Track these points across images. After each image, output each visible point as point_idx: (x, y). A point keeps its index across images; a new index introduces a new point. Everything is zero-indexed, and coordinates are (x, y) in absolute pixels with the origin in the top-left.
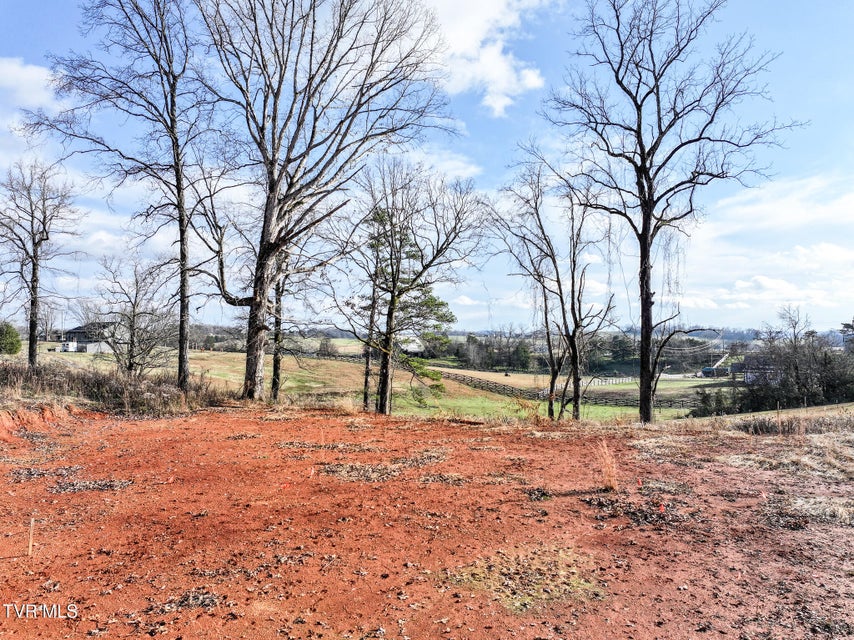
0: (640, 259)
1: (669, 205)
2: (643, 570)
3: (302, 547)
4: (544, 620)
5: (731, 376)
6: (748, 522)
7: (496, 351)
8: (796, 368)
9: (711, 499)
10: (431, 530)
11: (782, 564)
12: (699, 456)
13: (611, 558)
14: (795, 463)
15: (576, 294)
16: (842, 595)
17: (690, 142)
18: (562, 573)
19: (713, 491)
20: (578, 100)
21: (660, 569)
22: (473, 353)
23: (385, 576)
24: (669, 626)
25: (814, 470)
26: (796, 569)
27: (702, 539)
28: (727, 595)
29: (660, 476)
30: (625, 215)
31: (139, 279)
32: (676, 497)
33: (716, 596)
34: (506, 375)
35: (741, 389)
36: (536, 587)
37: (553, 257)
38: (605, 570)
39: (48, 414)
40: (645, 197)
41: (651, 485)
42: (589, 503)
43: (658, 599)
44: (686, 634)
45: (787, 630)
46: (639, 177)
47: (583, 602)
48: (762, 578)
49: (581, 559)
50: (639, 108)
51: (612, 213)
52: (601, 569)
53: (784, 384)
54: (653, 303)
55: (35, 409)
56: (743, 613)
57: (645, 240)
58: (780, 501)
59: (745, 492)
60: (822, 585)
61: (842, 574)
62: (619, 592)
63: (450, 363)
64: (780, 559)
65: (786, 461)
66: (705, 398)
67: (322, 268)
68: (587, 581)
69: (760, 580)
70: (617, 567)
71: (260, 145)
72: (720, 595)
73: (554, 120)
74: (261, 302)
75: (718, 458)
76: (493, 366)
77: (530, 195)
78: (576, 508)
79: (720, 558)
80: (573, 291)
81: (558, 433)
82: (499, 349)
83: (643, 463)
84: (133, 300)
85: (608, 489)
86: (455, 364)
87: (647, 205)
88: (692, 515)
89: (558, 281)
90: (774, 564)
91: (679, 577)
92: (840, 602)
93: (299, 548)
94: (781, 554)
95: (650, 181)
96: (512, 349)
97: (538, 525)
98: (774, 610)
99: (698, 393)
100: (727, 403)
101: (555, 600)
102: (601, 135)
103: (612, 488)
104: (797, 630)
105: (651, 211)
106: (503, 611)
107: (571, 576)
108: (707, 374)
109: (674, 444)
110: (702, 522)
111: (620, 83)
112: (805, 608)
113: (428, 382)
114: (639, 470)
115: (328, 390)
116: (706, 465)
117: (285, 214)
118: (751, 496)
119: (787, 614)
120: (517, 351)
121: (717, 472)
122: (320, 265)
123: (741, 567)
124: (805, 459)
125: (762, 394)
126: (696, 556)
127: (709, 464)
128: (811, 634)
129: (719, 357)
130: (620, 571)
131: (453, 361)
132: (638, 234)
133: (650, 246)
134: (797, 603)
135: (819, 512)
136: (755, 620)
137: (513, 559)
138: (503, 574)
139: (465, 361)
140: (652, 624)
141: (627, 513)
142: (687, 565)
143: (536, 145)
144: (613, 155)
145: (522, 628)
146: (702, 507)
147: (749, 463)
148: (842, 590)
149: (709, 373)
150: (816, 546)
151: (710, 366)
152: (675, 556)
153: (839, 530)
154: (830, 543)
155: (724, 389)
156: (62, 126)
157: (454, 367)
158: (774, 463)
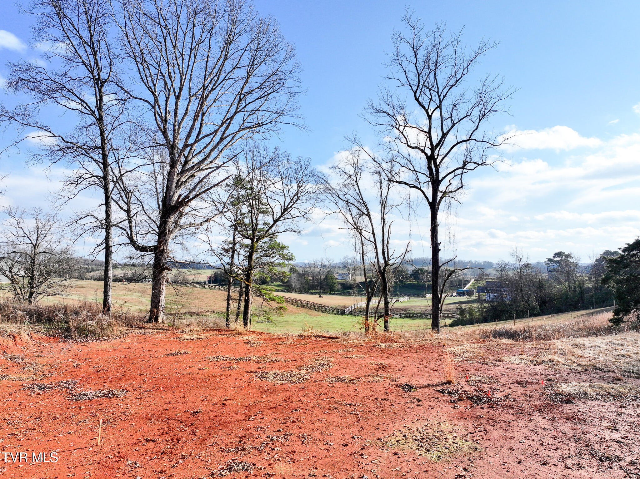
0: (430, 219)
1: (450, 184)
2: (496, 433)
3: (281, 430)
4: (455, 465)
5: (477, 294)
6: (540, 400)
7: (311, 278)
8: (522, 291)
9: (512, 386)
10: (355, 414)
11: (570, 424)
12: (492, 358)
13: (473, 426)
14: (551, 360)
15: (386, 242)
16: (609, 440)
17: (463, 141)
18: (450, 437)
19: (511, 381)
20: (386, 108)
21: (504, 431)
22: (294, 281)
23: (346, 445)
24: (526, 463)
25: (563, 364)
26: (579, 427)
27: (519, 412)
28: (548, 444)
29: (475, 372)
30: (420, 189)
31: (40, 225)
32: (491, 386)
33: (542, 445)
34: (320, 297)
35: (485, 305)
36: (439, 446)
37: (369, 215)
38: (473, 433)
39: (18, 340)
40: (434, 178)
41: (473, 379)
42: (442, 392)
43: (511, 448)
44: (536, 467)
45: (588, 461)
46: (429, 163)
47: (471, 453)
48: (563, 433)
49: (456, 428)
50: (430, 117)
51: (411, 187)
52: (471, 433)
53: (514, 301)
54: (440, 250)
55: (8, 336)
56: (561, 453)
57: (434, 207)
58: (552, 386)
59: (529, 381)
60: (597, 435)
61: (604, 428)
62: (488, 446)
63: (277, 288)
64: (568, 421)
65: (546, 360)
66: (462, 312)
67: (207, 223)
68: (466, 441)
69: (562, 434)
70: (479, 431)
71: (164, 133)
72: (544, 444)
73: (371, 121)
74: (164, 249)
75: (503, 358)
76: (309, 289)
77: (352, 172)
78: (436, 396)
79: (535, 423)
80: (383, 240)
81: (395, 344)
82: (313, 277)
83: (460, 364)
84: (34, 243)
85: (449, 383)
86: (280, 289)
87: (436, 182)
88: (506, 396)
89: (373, 233)
90: (566, 425)
91: (518, 435)
92: (609, 444)
93: (279, 431)
94: (568, 419)
95: (437, 167)
96: (323, 277)
97: (418, 407)
98: (577, 451)
99: (457, 308)
100: (477, 315)
101: (454, 453)
102: (402, 133)
103: (451, 382)
104: (592, 460)
105: (438, 187)
106: (429, 461)
107: (456, 438)
108: (460, 294)
109: (473, 350)
110: (514, 401)
111: (417, 100)
112: (592, 448)
113: (274, 305)
114: (460, 369)
115: (186, 310)
116: (499, 363)
117: (181, 184)
118: (534, 383)
119: (584, 452)
120: (326, 278)
121: (508, 368)
122: (206, 221)
123: (549, 427)
124: (556, 358)
125: (499, 308)
126: (521, 423)
127: (501, 363)
128: (601, 462)
129: (467, 282)
130: (482, 434)
131: (278, 286)
132: (429, 203)
133: (437, 211)
134: (587, 446)
135: (577, 391)
136: (569, 457)
137: (415, 430)
138: (415, 439)
139: (288, 286)
140: (516, 463)
141: (468, 398)
142: (518, 428)
143: (357, 138)
144: (411, 147)
145: (446, 470)
146: (510, 391)
147: (524, 361)
148: (607, 438)
149: (462, 293)
150: (584, 413)
151: (461, 288)
152: (510, 423)
153: (592, 402)
154: (591, 411)
155: (475, 305)
156: (19, 118)
157: (280, 291)
158: (539, 360)
